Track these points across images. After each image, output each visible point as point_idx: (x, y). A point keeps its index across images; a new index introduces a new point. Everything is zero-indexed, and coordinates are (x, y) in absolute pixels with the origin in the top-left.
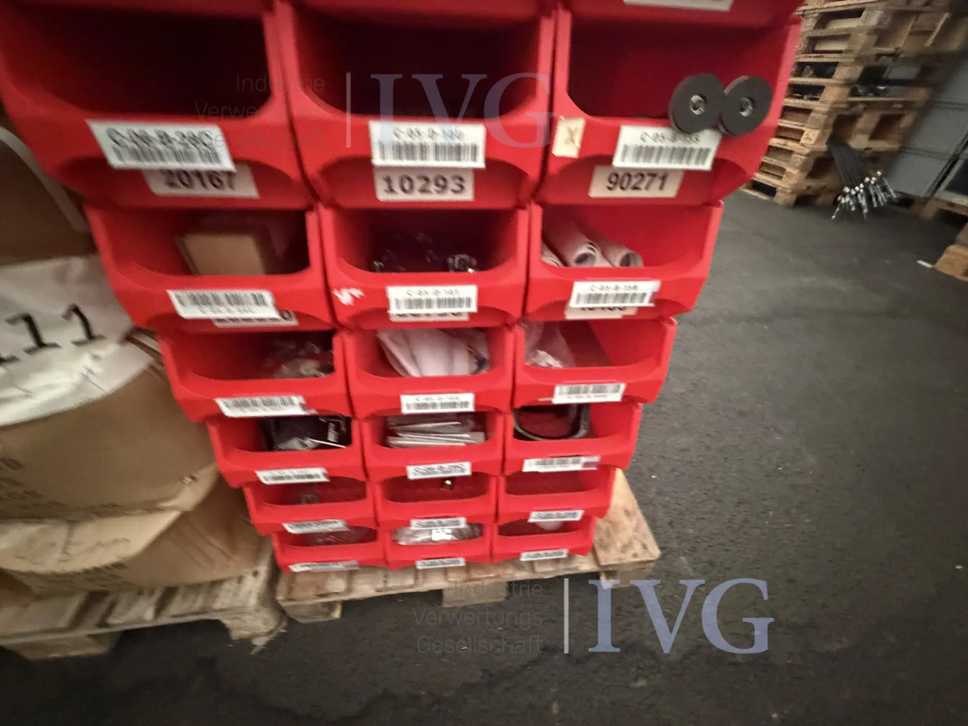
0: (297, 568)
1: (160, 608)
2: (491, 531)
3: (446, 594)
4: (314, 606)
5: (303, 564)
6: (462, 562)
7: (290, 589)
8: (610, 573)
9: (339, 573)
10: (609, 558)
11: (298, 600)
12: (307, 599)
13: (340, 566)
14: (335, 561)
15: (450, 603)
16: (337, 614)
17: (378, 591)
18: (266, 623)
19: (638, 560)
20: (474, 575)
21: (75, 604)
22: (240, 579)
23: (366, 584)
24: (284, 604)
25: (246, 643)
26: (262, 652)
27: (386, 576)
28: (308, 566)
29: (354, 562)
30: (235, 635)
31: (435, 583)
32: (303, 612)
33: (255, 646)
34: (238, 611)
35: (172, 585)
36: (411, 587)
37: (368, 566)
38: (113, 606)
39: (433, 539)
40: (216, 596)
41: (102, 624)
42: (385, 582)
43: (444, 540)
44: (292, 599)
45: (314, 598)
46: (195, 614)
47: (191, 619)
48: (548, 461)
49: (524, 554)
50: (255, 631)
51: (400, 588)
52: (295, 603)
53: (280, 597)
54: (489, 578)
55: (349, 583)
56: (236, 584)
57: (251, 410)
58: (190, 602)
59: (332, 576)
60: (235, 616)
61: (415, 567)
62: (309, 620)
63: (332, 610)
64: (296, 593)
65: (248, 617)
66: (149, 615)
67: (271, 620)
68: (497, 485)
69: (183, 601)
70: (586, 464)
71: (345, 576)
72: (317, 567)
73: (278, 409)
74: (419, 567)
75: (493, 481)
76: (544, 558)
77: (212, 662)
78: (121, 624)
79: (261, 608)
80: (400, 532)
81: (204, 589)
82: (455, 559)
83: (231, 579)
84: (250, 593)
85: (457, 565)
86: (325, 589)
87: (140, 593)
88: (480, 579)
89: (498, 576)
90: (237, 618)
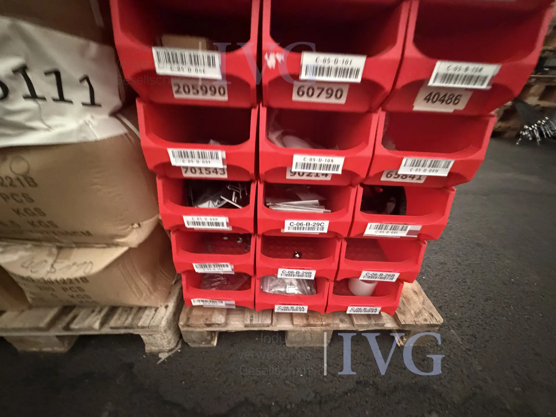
0: (195, 302)
1: (104, 322)
2: (329, 286)
3: (290, 336)
4: (202, 333)
5: (200, 299)
6: (305, 309)
7: (188, 319)
8: (403, 332)
9: (220, 310)
10: (407, 319)
11: (192, 327)
12: (198, 326)
13: (222, 304)
14: (221, 300)
15: (292, 343)
16: (215, 343)
17: (246, 326)
18: (169, 343)
19: (427, 323)
20: (312, 322)
21: (52, 313)
22: (156, 309)
23: (238, 321)
24: (182, 329)
25: (155, 356)
26: (164, 362)
27: (252, 317)
28: (203, 301)
29: (233, 302)
30: (147, 349)
31: (284, 325)
32: (194, 337)
33: (160, 358)
34: (152, 329)
35: (113, 304)
36: (268, 326)
37: (241, 308)
38: (75, 317)
39: (287, 292)
40: (140, 318)
41: (67, 328)
43: (294, 293)
44: (188, 326)
45: (203, 327)
46: (126, 328)
47: (122, 331)
48: (384, 227)
49: (350, 308)
50: (161, 348)
51: (260, 325)
52: (190, 329)
53: (181, 323)
54: (322, 325)
55: (227, 319)
56: (153, 312)
57: (189, 161)
58: (123, 319)
59: (216, 313)
60: (150, 333)
61: (273, 310)
62: (196, 345)
63: (212, 339)
64: (192, 321)
65: (159, 335)
66: (97, 325)
67: (173, 341)
68: (341, 246)
69: (119, 319)
70: (410, 232)
71: (225, 313)
72: (208, 303)
73: (207, 162)
74: (276, 311)
75: (339, 244)
76: (364, 313)
77: (131, 366)
78: (80, 330)
79: (168, 330)
80: (265, 284)
81: (134, 311)
82: (301, 307)
83: (151, 308)
84: (163, 318)
85: (302, 312)
86: (210, 321)
87: (93, 311)
88: (314, 325)
89: (328, 325)
90: (151, 335)
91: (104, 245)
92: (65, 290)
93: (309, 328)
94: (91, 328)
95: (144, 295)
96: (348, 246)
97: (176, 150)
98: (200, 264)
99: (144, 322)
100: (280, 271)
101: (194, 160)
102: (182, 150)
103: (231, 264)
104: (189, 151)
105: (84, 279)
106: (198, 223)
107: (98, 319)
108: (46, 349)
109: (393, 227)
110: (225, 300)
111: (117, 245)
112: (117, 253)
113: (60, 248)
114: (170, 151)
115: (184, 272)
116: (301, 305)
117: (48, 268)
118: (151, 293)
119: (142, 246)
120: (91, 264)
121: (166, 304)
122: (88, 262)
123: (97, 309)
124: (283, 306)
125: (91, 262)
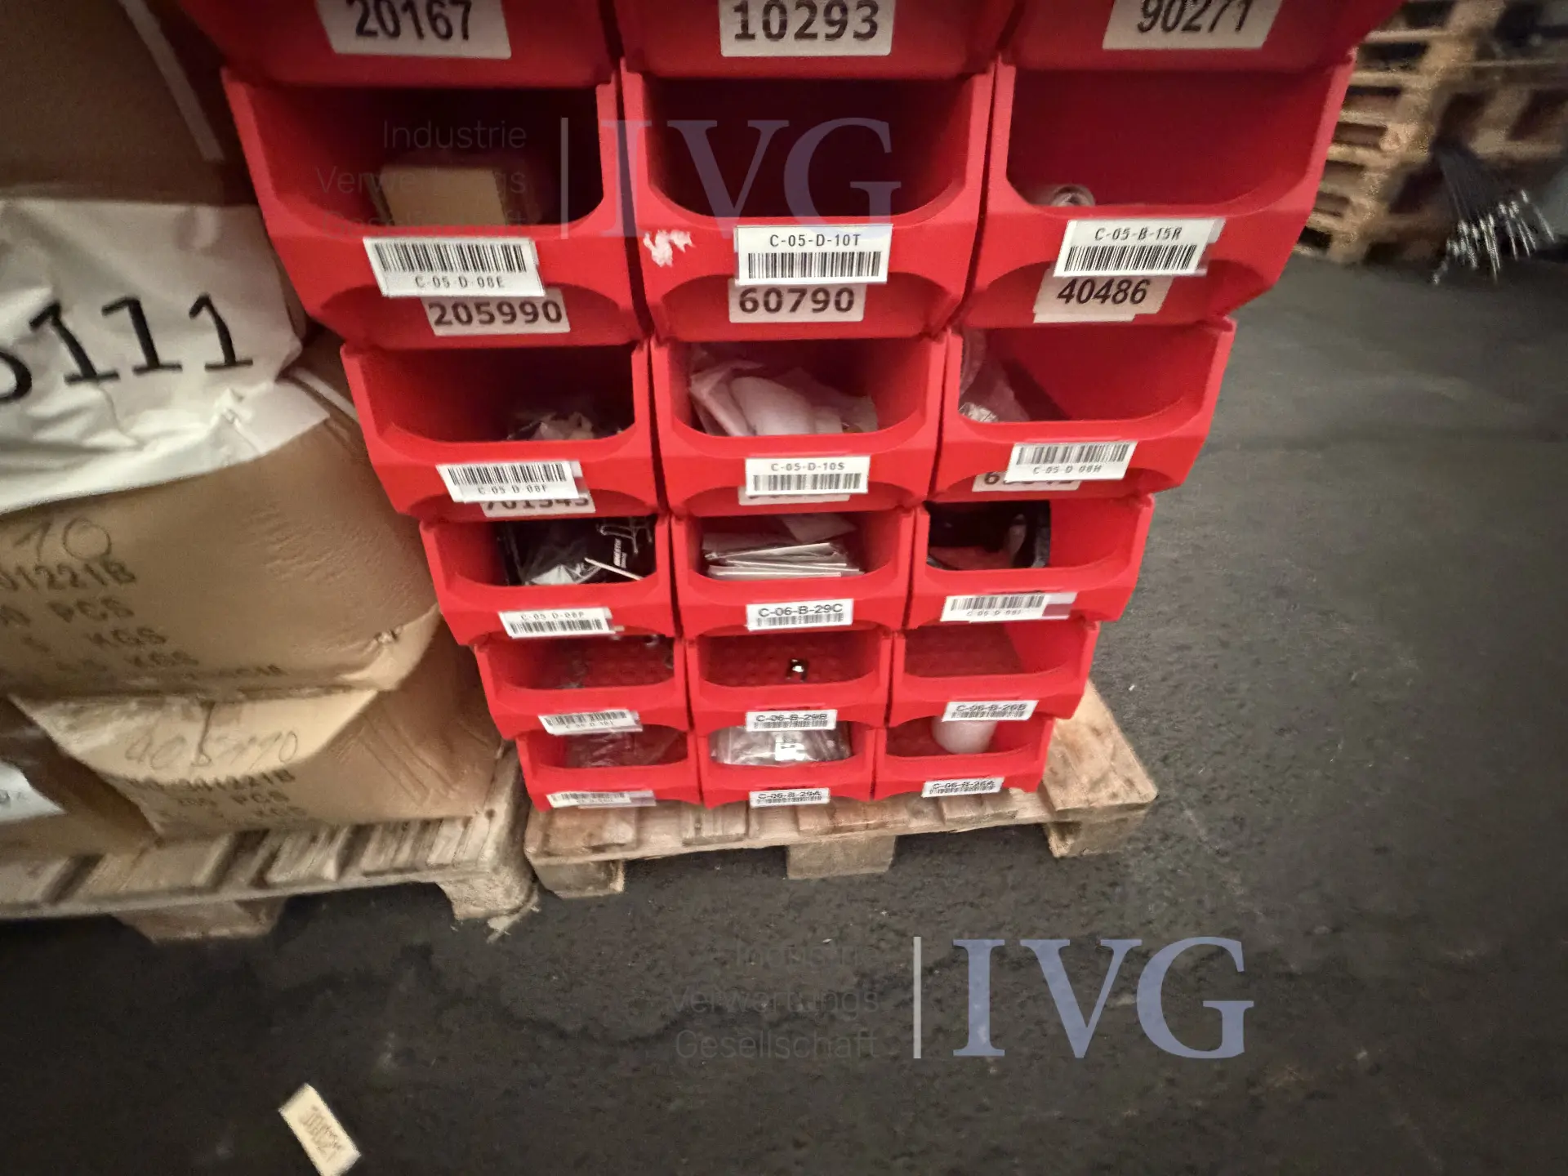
0: (558, 800)
1: (346, 862)
2: (875, 742)
3: (795, 856)
4: (583, 866)
5: (568, 793)
6: (824, 796)
7: (546, 838)
8: (1066, 827)
9: (622, 812)
10: (1069, 798)
11: (558, 855)
12: (572, 853)
13: (625, 800)
14: (619, 791)
15: (801, 871)
16: (619, 885)
17: (687, 843)
18: (508, 893)
19: (1119, 802)
20: (843, 821)
21: (216, 852)
22: (467, 822)
23: (667, 834)
24: (536, 862)
25: (480, 926)
26: (503, 937)
27: (698, 821)
28: (575, 797)
29: (649, 793)
30: (460, 911)
31: (777, 834)
32: (566, 877)
33: (492, 931)
34: (464, 870)
35: (362, 821)
36: (739, 839)
37: (670, 804)
38: (273, 857)
39: (777, 759)
40: (431, 847)
41: (260, 882)
42: (698, 830)
43: (794, 761)
44: (549, 854)
45: (584, 854)
46: (400, 871)
47: (393, 879)
48: (987, 601)
49: (929, 785)
50: (492, 908)
51: (721, 840)
52: (553, 861)
53: (530, 850)
54: (867, 827)
55: (639, 830)
56: (460, 828)
57: (494, 490)
58: (391, 852)
59: (612, 819)
60: (461, 878)
61: (747, 803)
62: (574, 895)
63: (611, 877)
64: (556, 843)
65: (481, 880)
66: (330, 870)
67: (516, 890)
68: (892, 651)
69: (380, 851)
70: (1050, 609)
71: (633, 817)
72: (589, 800)
73: (537, 488)
74: (754, 804)
75: (885, 645)
76: (963, 793)
77: (426, 952)
78: (287, 884)
79: (502, 866)
80: (721, 744)
81: (413, 833)
82: (814, 791)
83: (452, 820)
84: (485, 841)
85: (816, 802)
86: (601, 839)
87: (314, 839)
88: (851, 829)
89: (883, 825)
90: (463, 881)
91: (316, 690)
92: (241, 800)
93: (838, 835)
94: (316, 878)
95: (432, 791)
96: (909, 650)
97: (458, 468)
98: (557, 716)
99: (440, 855)
100: (751, 717)
101: (504, 485)
102: (474, 466)
103: (631, 709)
104: (490, 466)
105: (283, 775)
106: (538, 626)
107: (329, 856)
108: (215, 933)
109: (1008, 601)
110: (628, 790)
111: (347, 688)
112: (349, 706)
113: (209, 706)
114: (443, 470)
115: (521, 735)
116: (812, 787)
117: (192, 755)
118: (448, 786)
119: (408, 684)
120: (294, 739)
121: (486, 808)
122: (284, 733)
123: (323, 836)
124: (769, 793)
125: (292, 734)
